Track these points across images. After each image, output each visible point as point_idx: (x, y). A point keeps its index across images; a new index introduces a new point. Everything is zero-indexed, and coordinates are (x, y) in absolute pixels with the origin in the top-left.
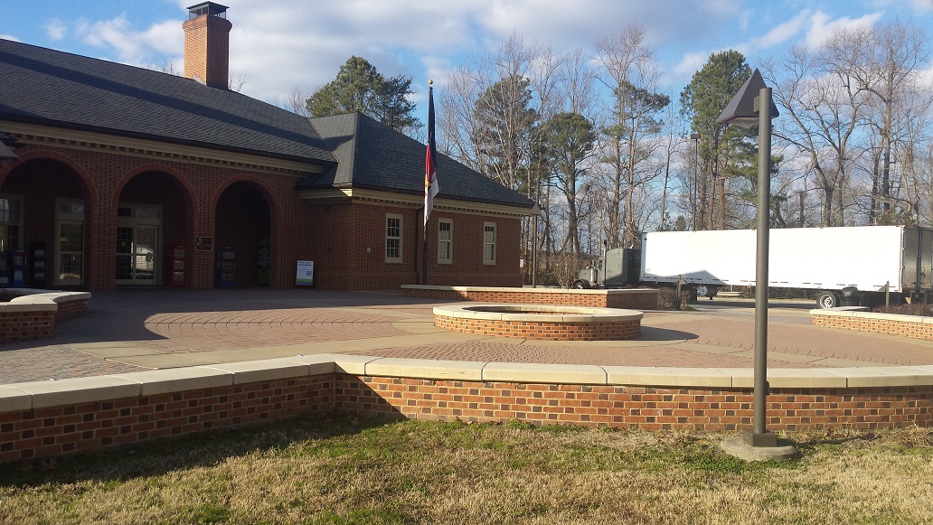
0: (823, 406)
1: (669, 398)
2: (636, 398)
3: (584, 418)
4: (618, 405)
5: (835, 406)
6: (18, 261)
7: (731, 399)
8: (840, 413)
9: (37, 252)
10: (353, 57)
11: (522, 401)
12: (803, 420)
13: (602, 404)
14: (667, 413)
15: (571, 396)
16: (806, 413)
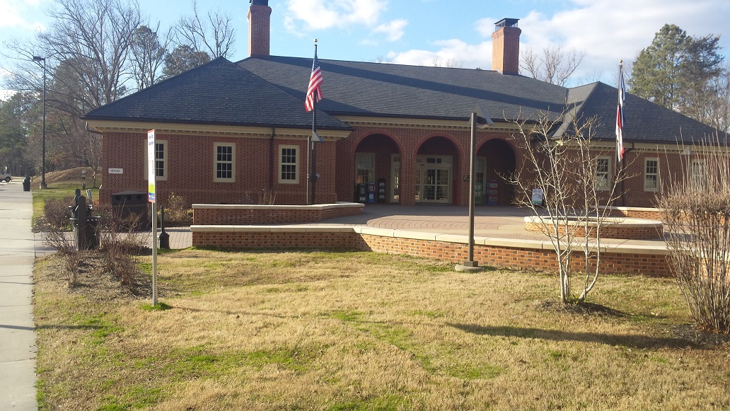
0: (532, 257)
1: (460, 248)
2: (447, 247)
3: (428, 254)
4: (441, 250)
5: (539, 257)
6: (371, 188)
7: (486, 250)
8: (541, 261)
9: (381, 184)
10: (666, 25)
11: (407, 246)
12: (521, 263)
13: (434, 249)
14: (459, 254)
15: (424, 245)
16: (522, 259)
